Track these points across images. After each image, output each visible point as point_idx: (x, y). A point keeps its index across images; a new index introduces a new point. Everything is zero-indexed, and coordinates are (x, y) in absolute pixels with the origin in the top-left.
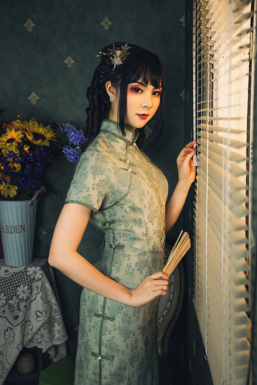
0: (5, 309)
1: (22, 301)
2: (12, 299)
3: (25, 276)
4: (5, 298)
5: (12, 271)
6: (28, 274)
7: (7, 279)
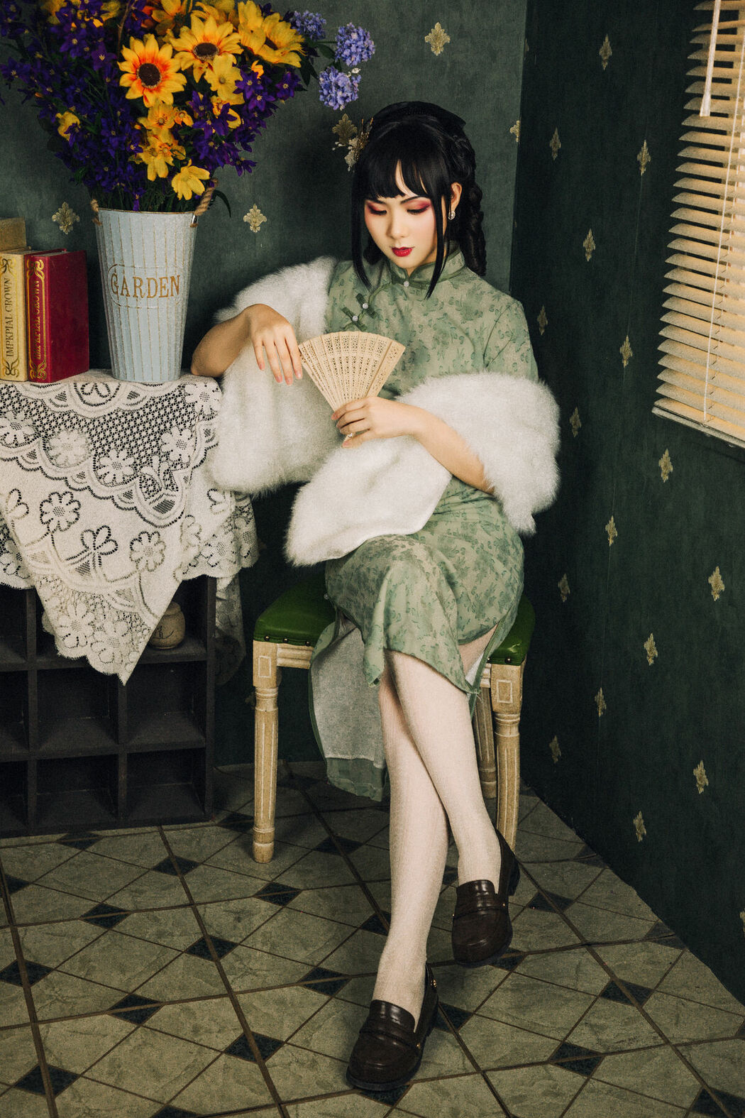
0: (133, 488)
1: (179, 466)
2: (150, 463)
3: (181, 405)
4: (131, 461)
5: (147, 393)
6: (189, 400)
7: (135, 415)
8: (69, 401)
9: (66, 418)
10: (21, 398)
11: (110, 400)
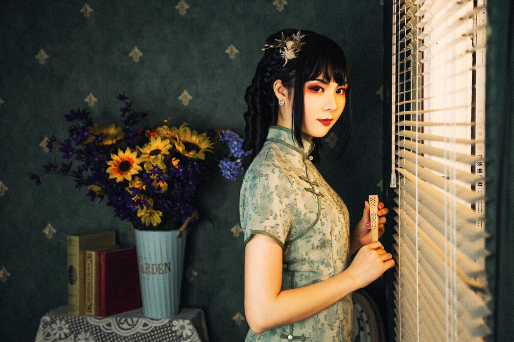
3: (170, 332)
5: (153, 324)
6: (174, 329)
7: (146, 336)
8: (113, 327)
9: (111, 336)
10: (89, 325)
11: (133, 327)
